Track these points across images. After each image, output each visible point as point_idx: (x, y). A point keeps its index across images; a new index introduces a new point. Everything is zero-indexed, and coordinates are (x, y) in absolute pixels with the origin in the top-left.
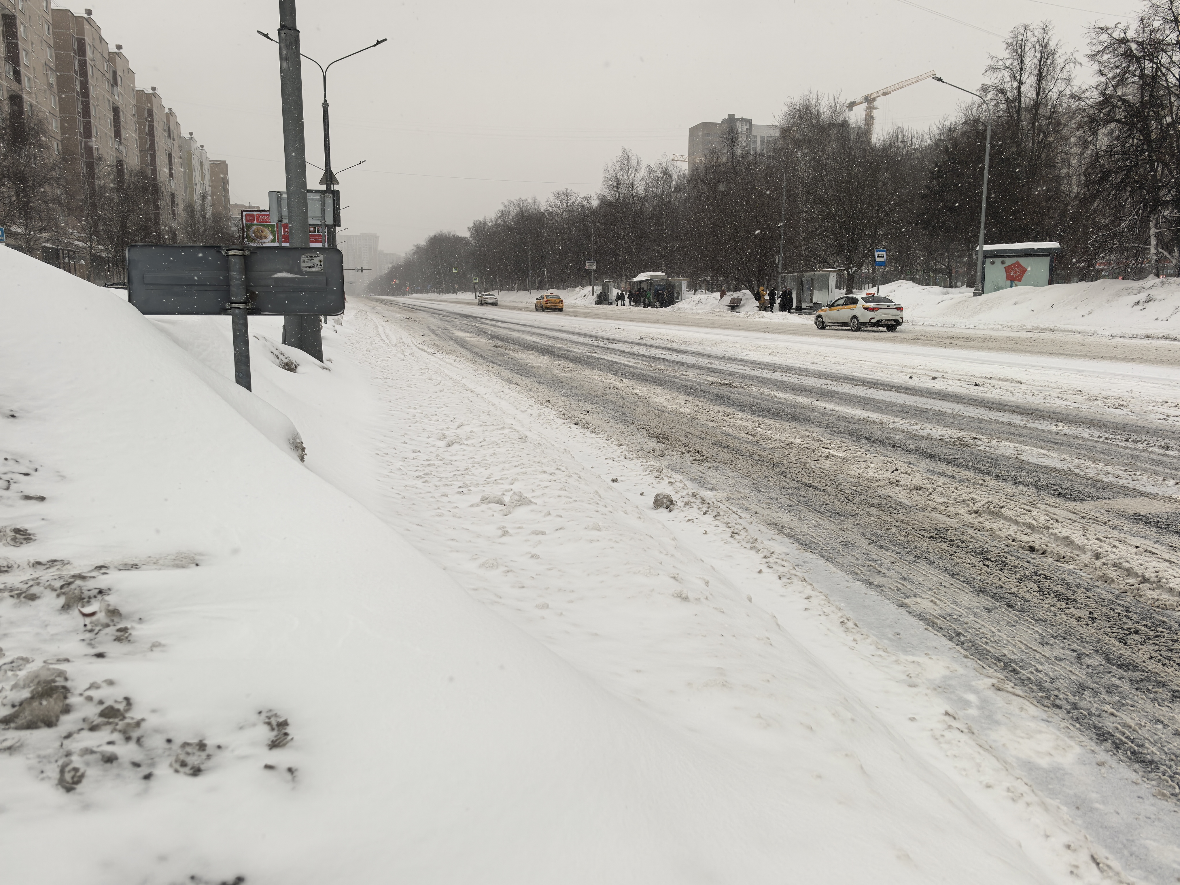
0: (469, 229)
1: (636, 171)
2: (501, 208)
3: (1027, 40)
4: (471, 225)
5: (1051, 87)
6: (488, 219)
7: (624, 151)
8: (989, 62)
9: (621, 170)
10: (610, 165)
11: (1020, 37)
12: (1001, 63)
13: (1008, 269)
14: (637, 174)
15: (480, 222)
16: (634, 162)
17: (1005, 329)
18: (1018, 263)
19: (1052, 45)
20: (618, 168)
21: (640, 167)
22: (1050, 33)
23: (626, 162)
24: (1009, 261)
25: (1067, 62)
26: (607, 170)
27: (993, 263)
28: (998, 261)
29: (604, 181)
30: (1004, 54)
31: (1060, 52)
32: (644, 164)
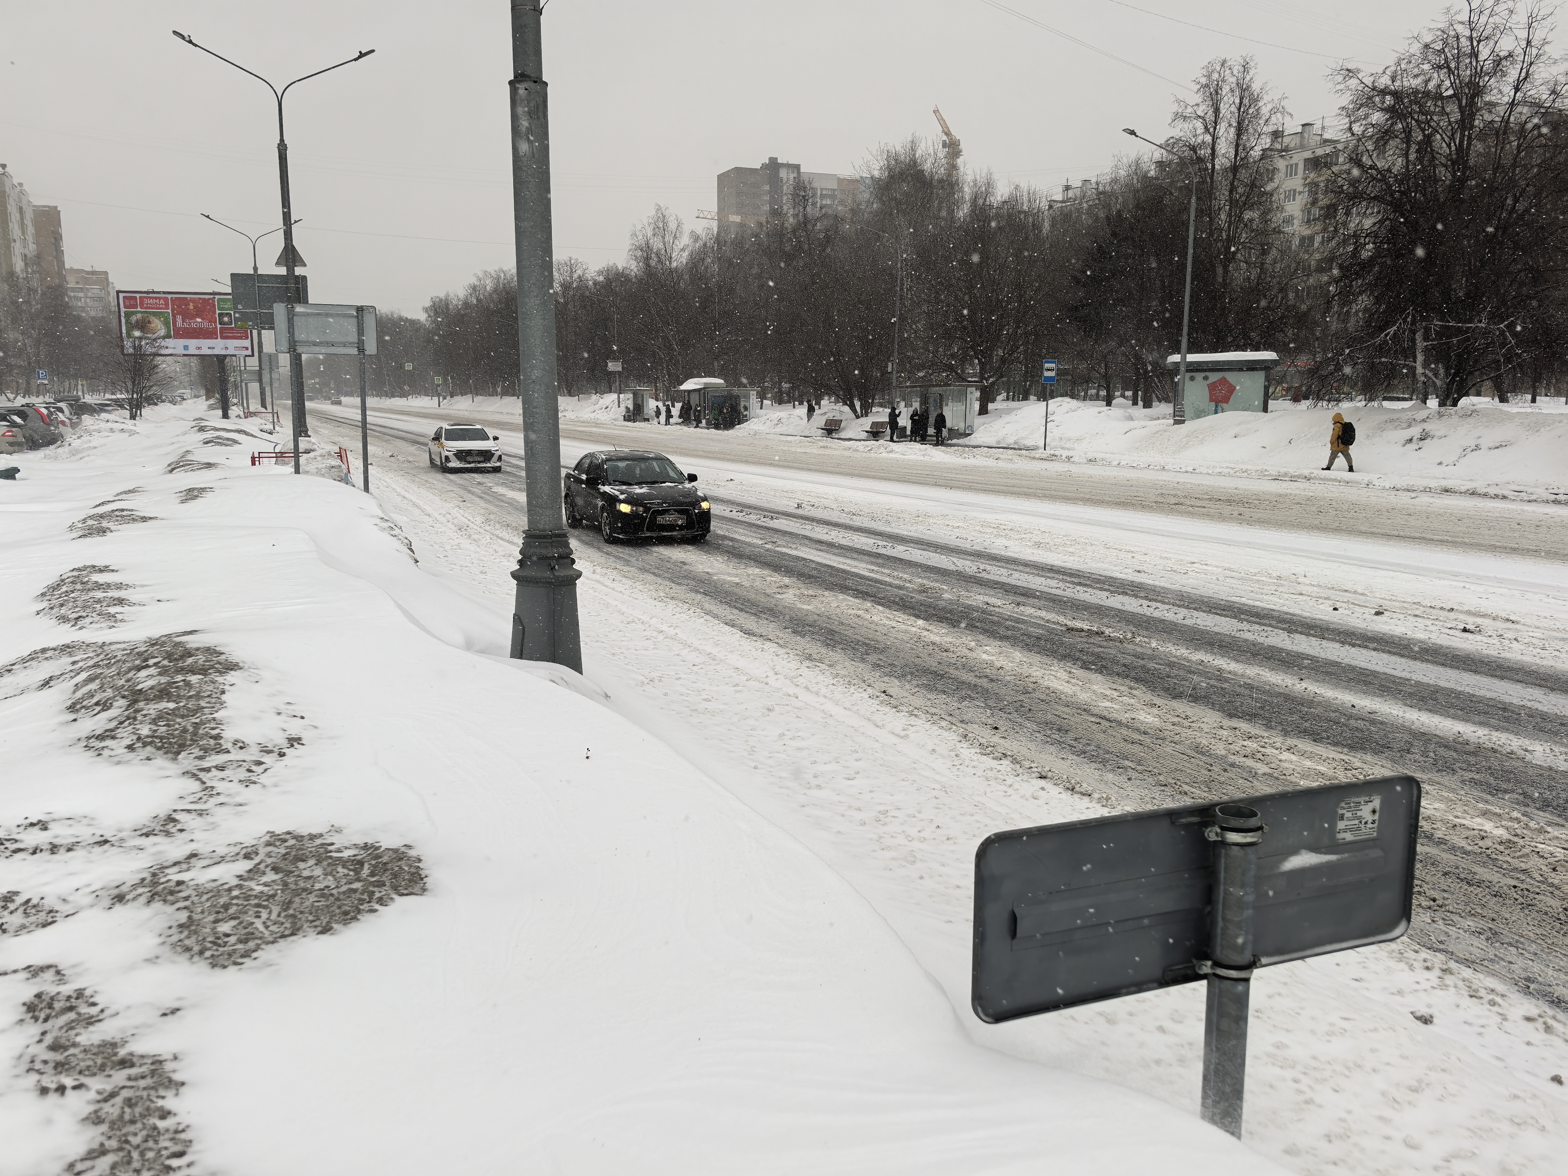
0: (426, 310)
1: (675, 237)
2: (474, 281)
3: (1223, 81)
4: (428, 304)
5: (1254, 144)
6: (452, 295)
7: (659, 209)
8: (1175, 108)
9: (654, 235)
10: (639, 227)
11: (1215, 76)
12: (1190, 110)
13: (1212, 387)
14: (676, 242)
15: (441, 300)
16: (672, 226)
17: (1237, 474)
18: (1224, 378)
19: (1256, 87)
20: (650, 234)
21: (681, 232)
22: (1251, 73)
23: (661, 225)
24: (1214, 377)
25: (1274, 111)
26: (634, 235)
27: (1192, 379)
28: (1199, 376)
29: (630, 251)
30: (1194, 98)
31: (1266, 98)
32: (687, 229)
